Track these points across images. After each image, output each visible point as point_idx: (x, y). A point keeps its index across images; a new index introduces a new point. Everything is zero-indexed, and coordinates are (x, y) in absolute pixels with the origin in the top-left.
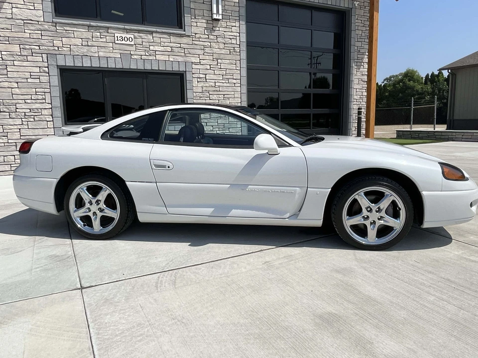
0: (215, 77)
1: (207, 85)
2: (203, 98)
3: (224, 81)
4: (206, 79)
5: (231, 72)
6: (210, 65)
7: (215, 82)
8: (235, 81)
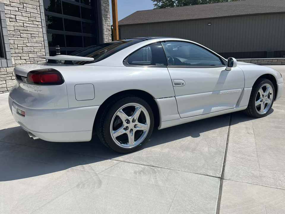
0: (22, 18)
1: (18, 25)
2: (16, 36)
3: (30, 23)
4: (16, 20)
5: (34, 15)
6: (18, 8)
7: (23, 23)
8: (37, 23)
